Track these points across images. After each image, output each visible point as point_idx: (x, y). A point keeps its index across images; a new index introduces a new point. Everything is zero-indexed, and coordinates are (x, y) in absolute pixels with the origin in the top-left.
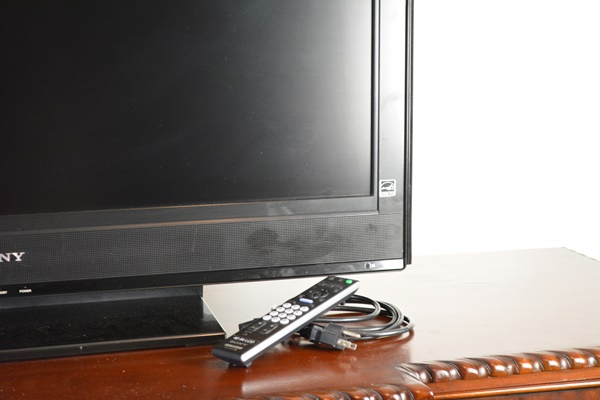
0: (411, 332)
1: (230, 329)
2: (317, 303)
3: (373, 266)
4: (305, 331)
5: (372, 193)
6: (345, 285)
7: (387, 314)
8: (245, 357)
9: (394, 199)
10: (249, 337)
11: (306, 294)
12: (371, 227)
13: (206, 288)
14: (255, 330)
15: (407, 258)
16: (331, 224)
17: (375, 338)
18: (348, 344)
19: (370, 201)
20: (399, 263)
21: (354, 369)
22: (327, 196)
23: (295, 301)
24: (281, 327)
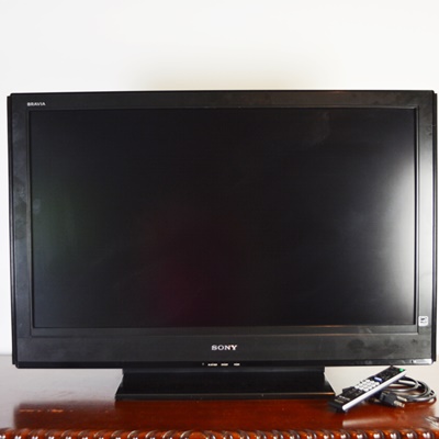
0: (435, 399)
1: (338, 391)
2: (384, 381)
3: (415, 362)
4: (377, 395)
5: (414, 323)
6: (399, 371)
7: (422, 388)
8: (345, 407)
9: (427, 327)
10: (347, 397)
11: (378, 376)
12: (414, 341)
13: (326, 368)
14: (351, 393)
15: (434, 359)
16: (392, 339)
17: (415, 401)
18: (400, 404)
19: (413, 327)
20: (430, 361)
21: (403, 418)
22: (391, 324)
23: (372, 378)
24: (364, 392)
